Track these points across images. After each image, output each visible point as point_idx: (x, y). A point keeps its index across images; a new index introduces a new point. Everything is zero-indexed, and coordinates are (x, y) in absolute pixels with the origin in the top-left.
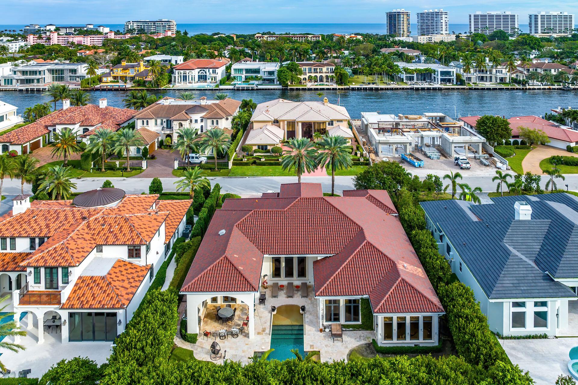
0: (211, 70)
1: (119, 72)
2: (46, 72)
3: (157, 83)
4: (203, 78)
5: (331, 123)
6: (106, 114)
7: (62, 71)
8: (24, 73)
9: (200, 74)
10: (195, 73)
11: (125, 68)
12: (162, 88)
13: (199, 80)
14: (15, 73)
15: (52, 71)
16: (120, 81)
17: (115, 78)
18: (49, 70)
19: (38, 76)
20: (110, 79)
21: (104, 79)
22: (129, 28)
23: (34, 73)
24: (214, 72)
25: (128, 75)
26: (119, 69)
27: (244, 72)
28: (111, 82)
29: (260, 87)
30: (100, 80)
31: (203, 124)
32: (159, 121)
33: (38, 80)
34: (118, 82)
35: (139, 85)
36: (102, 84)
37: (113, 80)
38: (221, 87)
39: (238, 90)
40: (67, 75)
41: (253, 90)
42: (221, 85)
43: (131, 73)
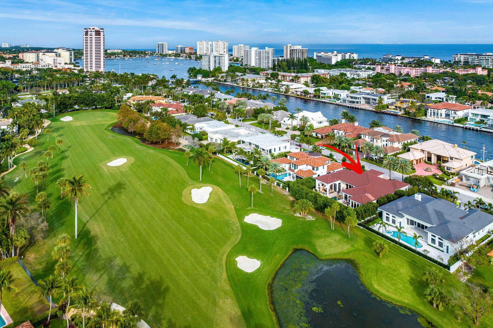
0: (453, 112)
1: (398, 104)
2: (362, 98)
3: (415, 114)
4: (447, 115)
5: (452, 158)
6: (356, 129)
7: (369, 99)
8: (352, 97)
9: (446, 113)
10: (443, 112)
11: (402, 102)
12: (418, 118)
13: (446, 117)
14: (347, 97)
15: (365, 98)
16: (398, 109)
17: (396, 107)
18: (363, 98)
19: (357, 100)
20: (393, 107)
21: (390, 107)
22: (456, 59)
23: (356, 98)
24: (455, 113)
25: (402, 107)
26: (398, 102)
27: (480, 116)
28: (393, 109)
29: (483, 129)
30: (388, 107)
31: (387, 143)
32: (370, 137)
33: (357, 102)
34: (397, 109)
35: (406, 114)
36: (388, 110)
37: (395, 108)
38: (455, 124)
39: (466, 128)
40: (371, 101)
41: (477, 130)
42: (455, 122)
43: (405, 105)
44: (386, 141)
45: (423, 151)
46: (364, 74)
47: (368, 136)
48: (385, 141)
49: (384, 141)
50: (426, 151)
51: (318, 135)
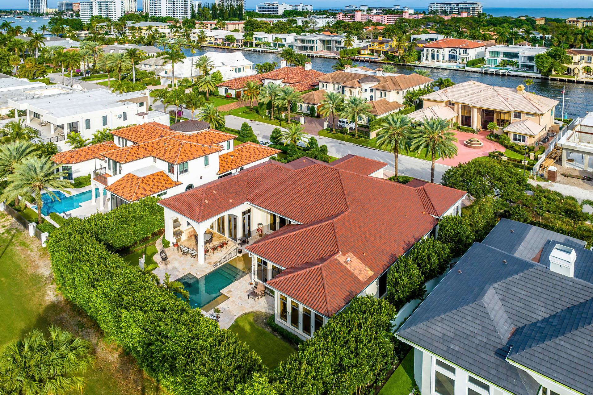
0: (462, 51)
1: (376, 46)
2: (318, 41)
3: (403, 59)
4: (453, 58)
5: (518, 115)
6: (307, 76)
7: (329, 42)
8: (302, 41)
9: (450, 54)
10: (446, 52)
11: (381, 43)
12: (408, 64)
13: (450, 60)
14: (296, 40)
15: (323, 41)
16: (375, 54)
17: (372, 51)
18: (321, 40)
19: (312, 45)
20: (367, 52)
21: (362, 52)
22: (433, 9)
23: (309, 41)
24: (464, 52)
25: (382, 49)
26: (375, 43)
27: (501, 56)
28: (368, 54)
29: (512, 73)
30: (359, 52)
31: (373, 94)
32: (336, 86)
33: (311, 48)
34: (373, 55)
35: (388, 59)
36: (360, 56)
37: (370, 52)
38: (468, 69)
39: (486, 73)
40: (333, 45)
41: (503, 75)
42: (467, 66)
43: (385, 48)
44: (372, 91)
45: (451, 104)
46: (321, 22)
47: (331, 85)
48: (369, 90)
49: (366, 90)
50: (458, 103)
51: (229, 91)
